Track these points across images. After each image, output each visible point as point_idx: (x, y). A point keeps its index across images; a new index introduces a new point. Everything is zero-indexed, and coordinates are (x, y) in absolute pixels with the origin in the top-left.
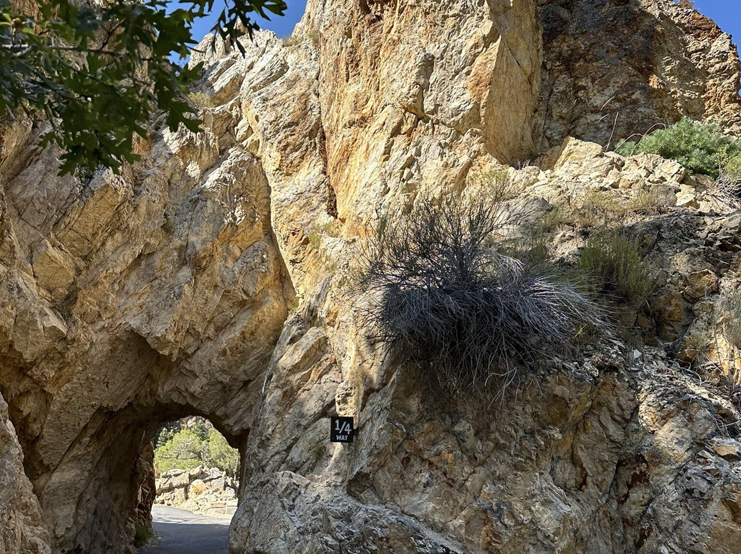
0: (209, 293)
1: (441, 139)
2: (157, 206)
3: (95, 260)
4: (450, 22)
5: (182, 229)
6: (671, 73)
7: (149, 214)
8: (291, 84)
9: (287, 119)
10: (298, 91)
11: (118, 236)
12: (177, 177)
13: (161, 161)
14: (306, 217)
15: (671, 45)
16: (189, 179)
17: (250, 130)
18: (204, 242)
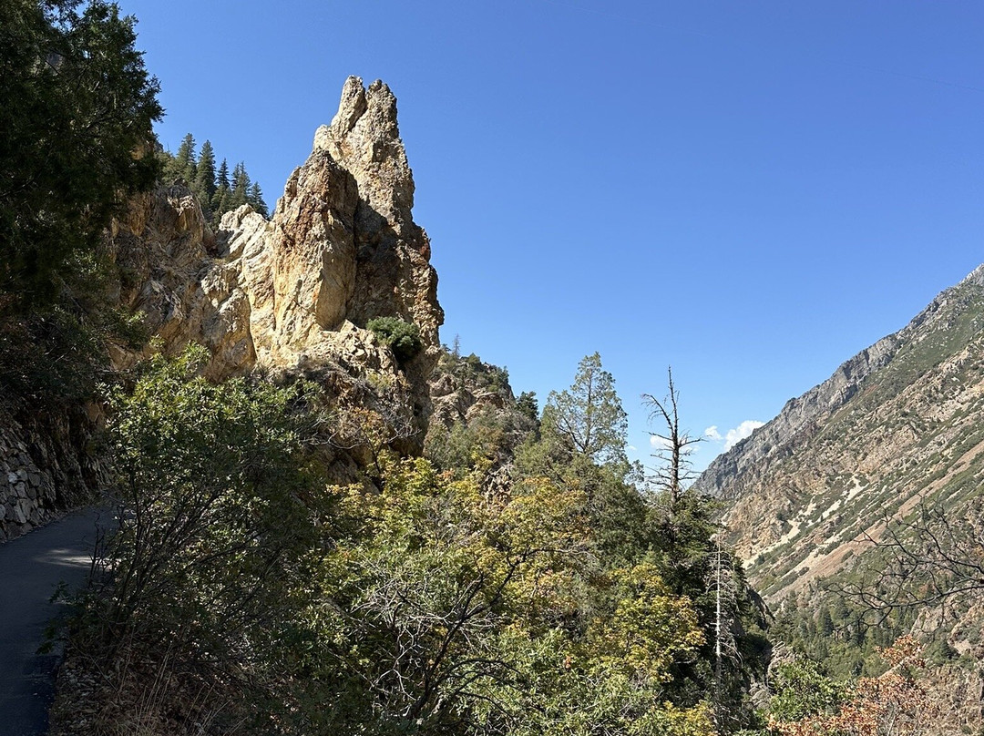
0: (219, 363)
1: (303, 315)
2: (197, 322)
3: (170, 348)
4: (310, 267)
5: (208, 333)
6: (403, 286)
7: (193, 326)
8: (263, 260)
9: (259, 280)
10: (266, 264)
11: (179, 337)
12: (207, 306)
13: (200, 298)
14: (263, 330)
15: (406, 274)
16: (213, 307)
17: (244, 280)
18: (218, 340)
